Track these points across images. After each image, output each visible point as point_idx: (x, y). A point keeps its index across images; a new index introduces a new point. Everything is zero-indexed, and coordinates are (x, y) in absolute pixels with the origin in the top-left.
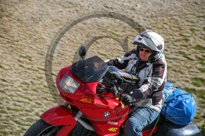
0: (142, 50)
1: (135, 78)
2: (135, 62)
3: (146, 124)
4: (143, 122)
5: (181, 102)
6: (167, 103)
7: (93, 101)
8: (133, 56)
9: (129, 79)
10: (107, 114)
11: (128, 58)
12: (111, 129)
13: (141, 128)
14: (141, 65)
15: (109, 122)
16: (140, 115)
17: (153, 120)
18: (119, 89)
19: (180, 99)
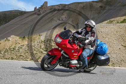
0: (88, 27)
1: (84, 37)
2: (85, 32)
3: (88, 54)
4: (87, 54)
5: (102, 47)
6: (97, 47)
7: (67, 46)
8: (84, 30)
9: (82, 38)
10: (73, 51)
11: (82, 31)
12: (75, 57)
13: (86, 56)
14: (87, 33)
15: (74, 54)
16: (86, 51)
17: (91, 53)
18: (77, 42)
19: (101, 45)
